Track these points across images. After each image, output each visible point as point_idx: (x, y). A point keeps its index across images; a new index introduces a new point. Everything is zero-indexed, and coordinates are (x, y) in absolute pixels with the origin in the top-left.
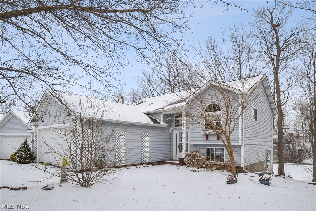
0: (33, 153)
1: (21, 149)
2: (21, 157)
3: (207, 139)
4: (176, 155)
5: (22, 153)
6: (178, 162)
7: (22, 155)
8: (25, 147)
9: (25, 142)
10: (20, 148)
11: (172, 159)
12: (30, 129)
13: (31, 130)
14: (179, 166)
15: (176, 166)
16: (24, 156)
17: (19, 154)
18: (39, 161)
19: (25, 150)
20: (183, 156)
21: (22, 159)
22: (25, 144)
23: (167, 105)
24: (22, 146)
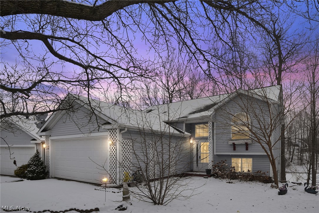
0: (45, 167)
1: (33, 163)
2: (32, 172)
3: (234, 149)
4: (197, 166)
5: (34, 168)
6: (205, 174)
7: (35, 170)
8: (37, 161)
9: (37, 155)
10: (32, 161)
11: (193, 170)
12: (34, 140)
13: (36, 140)
14: (207, 178)
15: (204, 178)
16: (37, 170)
17: (31, 169)
18: (52, 177)
19: (37, 164)
20: (210, 167)
21: (35, 175)
22: (37, 157)
23: (189, 114)
24: (34, 159)
